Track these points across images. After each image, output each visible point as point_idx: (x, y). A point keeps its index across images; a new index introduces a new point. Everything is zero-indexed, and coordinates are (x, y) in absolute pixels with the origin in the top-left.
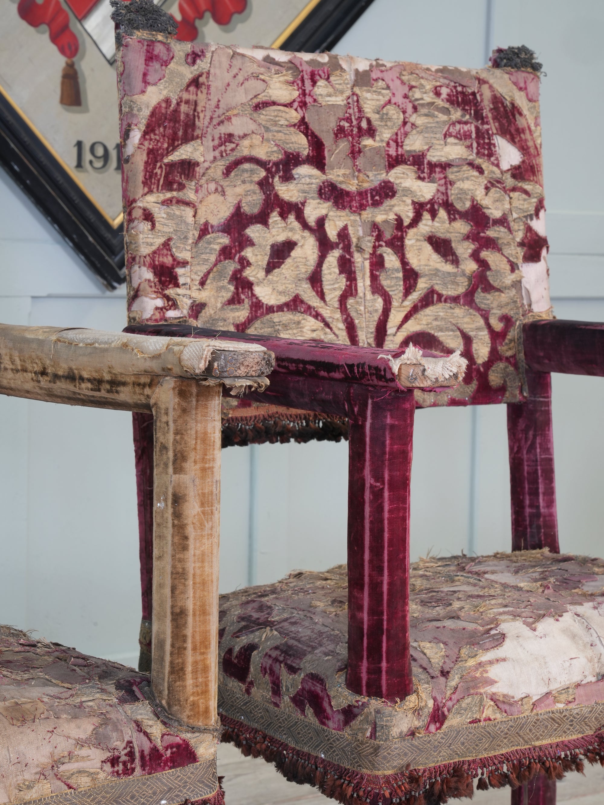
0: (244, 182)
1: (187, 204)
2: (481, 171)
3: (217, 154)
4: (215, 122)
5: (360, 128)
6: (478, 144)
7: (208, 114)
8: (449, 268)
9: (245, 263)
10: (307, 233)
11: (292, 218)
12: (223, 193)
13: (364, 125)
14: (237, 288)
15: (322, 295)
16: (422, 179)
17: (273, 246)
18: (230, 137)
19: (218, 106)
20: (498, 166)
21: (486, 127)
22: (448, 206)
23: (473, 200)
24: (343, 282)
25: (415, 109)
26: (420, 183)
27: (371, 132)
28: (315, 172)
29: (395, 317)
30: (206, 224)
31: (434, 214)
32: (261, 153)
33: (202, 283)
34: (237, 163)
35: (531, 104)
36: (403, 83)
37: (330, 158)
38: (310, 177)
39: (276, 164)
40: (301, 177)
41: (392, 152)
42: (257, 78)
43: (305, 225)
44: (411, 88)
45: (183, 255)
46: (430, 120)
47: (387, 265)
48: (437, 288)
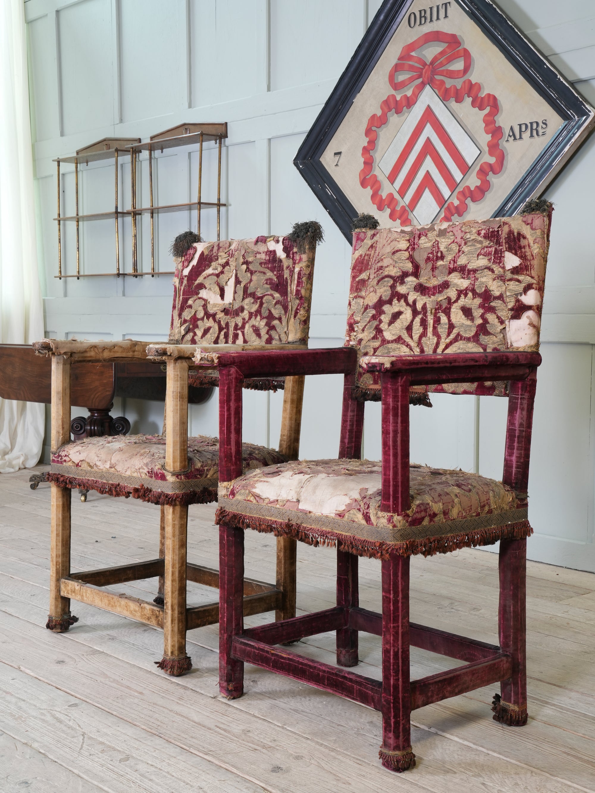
0: (384, 286)
1: (361, 297)
2: (493, 271)
3: (375, 275)
4: (376, 262)
5: (437, 256)
6: (495, 257)
7: (374, 259)
8: (469, 323)
9: (381, 321)
10: (408, 308)
11: (402, 301)
12: (376, 292)
13: (439, 255)
14: (376, 333)
15: (411, 337)
16: (464, 278)
17: (392, 314)
18: (381, 268)
19: (378, 255)
20: (503, 268)
21: (501, 248)
22: (473, 291)
23: (486, 286)
24: (421, 330)
25: (465, 244)
26: (462, 280)
27: (442, 258)
28: (414, 279)
29: (442, 347)
30: (367, 305)
31: (466, 295)
32: (393, 274)
33: (363, 330)
34: (383, 278)
35: (533, 232)
36: (462, 231)
37: (422, 272)
38: (412, 281)
39: (398, 277)
40: (408, 282)
41: (452, 266)
42: (396, 240)
43: (408, 304)
44: (466, 233)
45: (357, 319)
46: (473, 247)
47: (442, 321)
48: (461, 333)
